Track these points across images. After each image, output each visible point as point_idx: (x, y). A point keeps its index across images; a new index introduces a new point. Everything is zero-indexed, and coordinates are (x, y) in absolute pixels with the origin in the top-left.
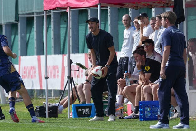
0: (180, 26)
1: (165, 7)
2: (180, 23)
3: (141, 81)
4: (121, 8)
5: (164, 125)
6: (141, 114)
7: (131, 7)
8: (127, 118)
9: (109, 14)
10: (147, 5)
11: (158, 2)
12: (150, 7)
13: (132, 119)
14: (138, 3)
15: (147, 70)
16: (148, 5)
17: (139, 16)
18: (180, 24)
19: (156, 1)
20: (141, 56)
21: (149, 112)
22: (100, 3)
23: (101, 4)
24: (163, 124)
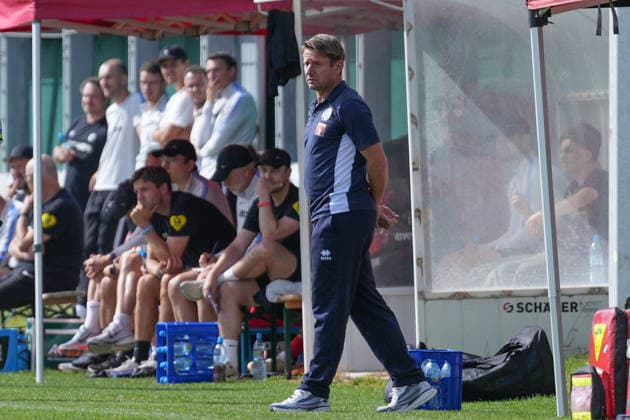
0: (285, 92)
1: (239, 33)
2: (286, 82)
3: (153, 261)
4: (102, 34)
5: (319, 402)
6: (162, 364)
7: (135, 32)
8: (119, 376)
9: (67, 53)
10: (183, 27)
11: (217, 18)
12: (195, 32)
13: (134, 377)
14: (157, 19)
15: (177, 228)
16: (188, 25)
17: (161, 57)
18: (287, 85)
19: (211, 15)
20: (158, 187)
21: (185, 356)
22: (38, 19)
23: (44, 21)
24: (316, 399)
